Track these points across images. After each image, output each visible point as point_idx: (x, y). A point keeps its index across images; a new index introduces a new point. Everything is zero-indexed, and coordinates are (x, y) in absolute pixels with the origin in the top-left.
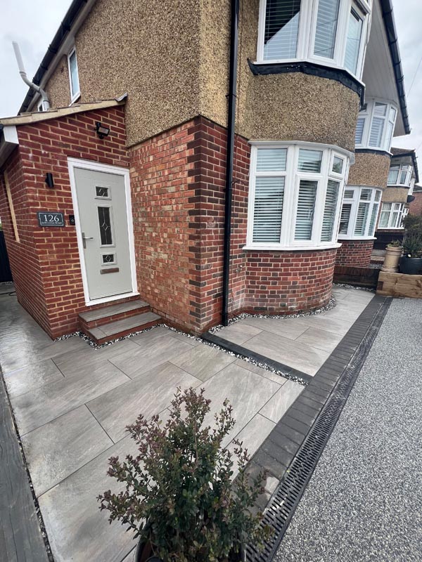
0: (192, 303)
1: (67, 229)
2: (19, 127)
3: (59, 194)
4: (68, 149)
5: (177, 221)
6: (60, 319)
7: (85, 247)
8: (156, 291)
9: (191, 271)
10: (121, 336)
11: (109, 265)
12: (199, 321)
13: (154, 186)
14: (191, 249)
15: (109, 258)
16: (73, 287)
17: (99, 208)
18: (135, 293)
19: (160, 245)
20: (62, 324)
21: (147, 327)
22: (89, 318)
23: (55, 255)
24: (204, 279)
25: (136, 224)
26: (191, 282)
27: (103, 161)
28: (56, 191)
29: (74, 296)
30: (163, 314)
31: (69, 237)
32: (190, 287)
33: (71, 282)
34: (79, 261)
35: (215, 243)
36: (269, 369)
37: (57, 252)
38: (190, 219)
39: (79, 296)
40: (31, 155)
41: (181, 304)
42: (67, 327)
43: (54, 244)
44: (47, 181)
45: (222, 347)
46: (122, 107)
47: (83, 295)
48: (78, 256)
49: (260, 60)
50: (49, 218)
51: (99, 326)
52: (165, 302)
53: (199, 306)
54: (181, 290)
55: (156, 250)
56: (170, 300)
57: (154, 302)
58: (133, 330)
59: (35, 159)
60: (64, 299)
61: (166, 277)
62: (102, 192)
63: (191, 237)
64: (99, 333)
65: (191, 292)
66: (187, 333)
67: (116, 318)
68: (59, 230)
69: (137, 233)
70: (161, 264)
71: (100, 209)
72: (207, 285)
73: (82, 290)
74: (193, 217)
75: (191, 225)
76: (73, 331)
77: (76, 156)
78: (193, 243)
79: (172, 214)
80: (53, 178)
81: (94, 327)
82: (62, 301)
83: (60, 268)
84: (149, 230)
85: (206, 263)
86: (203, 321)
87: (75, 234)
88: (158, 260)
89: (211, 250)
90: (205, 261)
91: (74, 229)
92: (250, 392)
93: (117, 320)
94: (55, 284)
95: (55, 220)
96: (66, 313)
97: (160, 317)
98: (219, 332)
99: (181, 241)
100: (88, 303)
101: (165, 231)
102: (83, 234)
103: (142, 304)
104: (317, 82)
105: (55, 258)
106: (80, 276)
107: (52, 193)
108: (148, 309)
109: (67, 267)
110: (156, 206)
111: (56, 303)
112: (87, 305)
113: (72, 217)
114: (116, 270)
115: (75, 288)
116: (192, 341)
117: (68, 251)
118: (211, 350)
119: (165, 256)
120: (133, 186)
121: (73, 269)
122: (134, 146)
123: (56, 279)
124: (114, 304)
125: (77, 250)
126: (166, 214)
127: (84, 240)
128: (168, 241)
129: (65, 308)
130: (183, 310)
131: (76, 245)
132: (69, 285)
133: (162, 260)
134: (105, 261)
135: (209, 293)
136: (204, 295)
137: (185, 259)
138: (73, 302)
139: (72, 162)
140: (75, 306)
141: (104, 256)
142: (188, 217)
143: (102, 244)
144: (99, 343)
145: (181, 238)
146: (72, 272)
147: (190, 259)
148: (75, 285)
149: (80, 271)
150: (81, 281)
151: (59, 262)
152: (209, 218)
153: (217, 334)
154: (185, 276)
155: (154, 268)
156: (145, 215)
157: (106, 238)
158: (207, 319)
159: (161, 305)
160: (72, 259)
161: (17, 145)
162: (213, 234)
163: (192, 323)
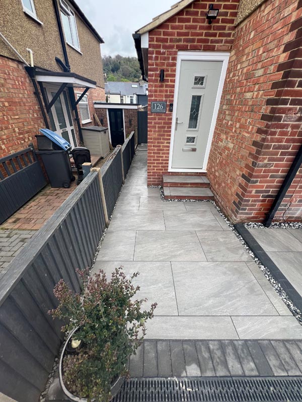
0: (237, 195)
1: (167, 115)
2: (151, 32)
3: (167, 86)
4: (180, 43)
5: (252, 111)
6: (153, 175)
7: (176, 129)
8: (217, 174)
9: (247, 166)
10: (180, 198)
11: (191, 145)
12: (237, 212)
13: (245, 70)
14: (255, 144)
15: (191, 140)
16: (163, 157)
17: (193, 96)
18: (204, 170)
19: (231, 134)
20: (153, 178)
21: (200, 199)
22: (167, 179)
23: (157, 133)
24: (257, 177)
25: (221, 112)
26: (243, 176)
27: (206, 49)
28: (164, 84)
29: (162, 163)
30: (216, 194)
31: (167, 121)
32: (241, 180)
33: (163, 154)
34: (169, 139)
35: (288, 141)
37: (159, 131)
38: (266, 110)
39: (165, 163)
40: (154, 56)
41: (230, 192)
42: (155, 181)
43: (157, 125)
44: (160, 77)
45: (247, 243)
47: (168, 164)
48: (170, 136)
50: (157, 106)
51: (170, 186)
52: (220, 185)
53: (242, 199)
54: (234, 180)
55: (227, 138)
56: (223, 185)
57: (213, 182)
58: (189, 198)
59: (157, 58)
60: (157, 163)
61: (227, 164)
62: (199, 81)
63: (259, 131)
64: (168, 192)
65: (240, 185)
66: (226, 216)
67: (183, 185)
68: (162, 115)
69: (219, 120)
70: (227, 151)
72: (258, 184)
73: (168, 160)
74: (270, 107)
75: (264, 117)
76: (158, 185)
78: (259, 138)
79: (250, 103)
80: (165, 73)
81: (168, 187)
82: (155, 165)
83: (158, 143)
84: (228, 118)
85: (266, 161)
86: (242, 213)
87: (171, 119)
88: (226, 148)
89: (280, 147)
90: (265, 159)
91: (171, 115)
93: (182, 187)
94: (154, 153)
95: (160, 108)
96: (156, 173)
97: (213, 195)
98: (255, 230)
99: (248, 133)
100: (170, 170)
101: (239, 121)
102: (177, 119)
103: (204, 180)
105: (156, 135)
106: (169, 150)
107: (161, 86)
108: (208, 185)
109: (162, 143)
110: (240, 93)
111: (152, 165)
112: (169, 171)
113: (172, 105)
114: (194, 150)
116: (225, 225)
117: (164, 131)
119: (231, 146)
120: (229, 71)
121: (165, 144)
123: (154, 150)
124: (186, 174)
125: (170, 131)
126: (244, 102)
127: (177, 123)
128: (238, 132)
129: (157, 170)
130: (229, 197)
131: (170, 127)
132: (161, 155)
133: (228, 149)
134: (187, 142)
135: (257, 192)
136: (251, 192)
137: (245, 152)
138: (162, 167)
139: (182, 55)
140: (162, 170)
141: (188, 138)
142: (264, 107)
143: (189, 128)
144: (166, 198)
145: (250, 130)
146: (164, 146)
147: (250, 154)
149: (169, 147)
150: (168, 153)
151: (158, 139)
152: (290, 109)
153: (251, 230)
154: (241, 169)
155: (221, 154)
156: (229, 102)
157: (194, 123)
158: (247, 214)
159: (217, 186)
160: (166, 137)
161: (148, 49)
162: (289, 129)
163: (232, 210)
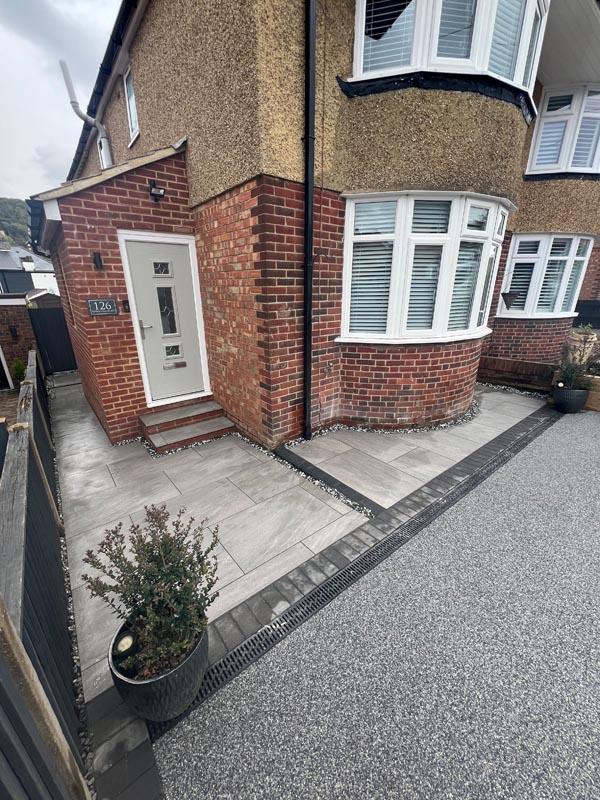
0: (263, 410)
1: (121, 318)
2: (60, 200)
3: (109, 275)
4: (117, 219)
5: (245, 307)
6: (118, 422)
7: (143, 338)
8: (229, 392)
9: (262, 372)
10: (185, 444)
11: (175, 359)
12: (271, 432)
13: (221, 261)
14: (260, 344)
15: (174, 350)
16: (131, 385)
17: (158, 288)
18: (208, 392)
19: (230, 335)
20: (122, 427)
21: (216, 436)
22: (149, 422)
23: (110, 349)
24: (276, 381)
25: (205, 308)
26: (262, 385)
27: (160, 229)
28: (105, 272)
29: (133, 396)
30: (237, 421)
31: (123, 327)
32: (261, 390)
33: (129, 380)
34: (137, 355)
35: (290, 337)
36: (338, 496)
37: (112, 344)
38: (258, 306)
39: (139, 395)
40: (75, 232)
41: (253, 411)
42: (127, 431)
43: (107, 335)
44: (95, 262)
45: (294, 466)
46: (182, 154)
47: (144, 394)
48: (135, 349)
49: (359, 75)
50: (100, 306)
51: (160, 431)
52: (237, 406)
53: (270, 414)
54: (252, 393)
55: (226, 342)
56: (242, 404)
57: (227, 405)
58: (200, 438)
59: (81, 236)
60: (123, 399)
61: (238, 375)
62: (161, 268)
63: (260, 330)
64: (158, 441)
65: (262, 397)
66: (260, 446)
67: (182, 423)
68: (112, 319)
69: (207, 319)
70: (231, 359)
71: (159, 290)
72: (280, 390)
73: (142, 389)
74: (261, 304)
75: (259, 315)
76: (134, 436)
77: (128, 227)
78: (262, 337)
79: (240, 299)
80: (102, 257)
81: (156, 432)
82: (120, 401)
83: (116, 363)
84: (218, 315)
85: (278, 362)
86: (277, 432)
87: (131, 323)
88: (229, 354)
89: (286, 345)
90: (276, 359)
91: (129, 317)
92: (303, 519)
93: (182, 426)
94: (112, 382)
95: (106, 307)
96: (126, 415)
97: (233, 424)
98: (296, 447)
99: (250, 333)
100: (151, 404)
101: (234, 319)
102: (141, 322)
103: (212, 407)
104: (441, 98)
105: (109, 352)
106: (139, 372)
107: (102, 276)
108: (221, 413)
109: (124, 362)
110: (224, 287)
111: (113, 404)
112: (149, 406)
113: (126, 303)
114: (183, 365)
115: (134, 387)
116: (263, 456)
117: (123, 343)
118: (281, 468)
119: (234, 350)
120: (200, 258)
121: (130, 364)
122: (197, 206)
123: (112, 376)
124: (181, 405)
125: (134, 342)
126: (233, 297)
127: (142, 328)
128: (237, 331)
129: (124, 409)
130: (255, 418)
131: (133, 336)
132: (127, 383)
133: (233, 355)
134: (168, 354)
135: (283, 399)
136: (276, 402)
137: (253, 356)
138: (133, 402)
139: (123, 235)
140: (135, 407)
141: (167, 348)
142: (256, 304)
143: (165, 333)
144: (159, 451)
145: (250, 329)
146: (129, 368)
147: (260, 356)
148: (133, 382)
149: (138, 367)
150: (140, 378)
151: (114, 357)
152: (280, 306)
153: (294, 449)
154: (256, 377)
155: (225, 364)
156: (214, 296)
157: (170, 326)
158: (282, 431)
159: (234, 410)
160: (128, 352)
161: (60, 222)
162: (287, 325)
163: (266, 434)
